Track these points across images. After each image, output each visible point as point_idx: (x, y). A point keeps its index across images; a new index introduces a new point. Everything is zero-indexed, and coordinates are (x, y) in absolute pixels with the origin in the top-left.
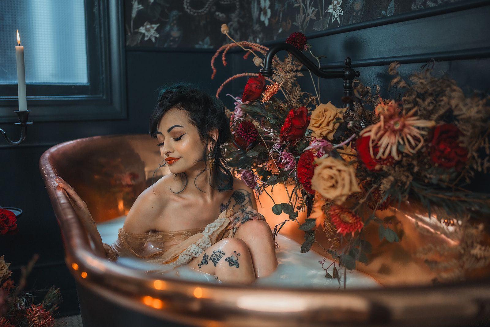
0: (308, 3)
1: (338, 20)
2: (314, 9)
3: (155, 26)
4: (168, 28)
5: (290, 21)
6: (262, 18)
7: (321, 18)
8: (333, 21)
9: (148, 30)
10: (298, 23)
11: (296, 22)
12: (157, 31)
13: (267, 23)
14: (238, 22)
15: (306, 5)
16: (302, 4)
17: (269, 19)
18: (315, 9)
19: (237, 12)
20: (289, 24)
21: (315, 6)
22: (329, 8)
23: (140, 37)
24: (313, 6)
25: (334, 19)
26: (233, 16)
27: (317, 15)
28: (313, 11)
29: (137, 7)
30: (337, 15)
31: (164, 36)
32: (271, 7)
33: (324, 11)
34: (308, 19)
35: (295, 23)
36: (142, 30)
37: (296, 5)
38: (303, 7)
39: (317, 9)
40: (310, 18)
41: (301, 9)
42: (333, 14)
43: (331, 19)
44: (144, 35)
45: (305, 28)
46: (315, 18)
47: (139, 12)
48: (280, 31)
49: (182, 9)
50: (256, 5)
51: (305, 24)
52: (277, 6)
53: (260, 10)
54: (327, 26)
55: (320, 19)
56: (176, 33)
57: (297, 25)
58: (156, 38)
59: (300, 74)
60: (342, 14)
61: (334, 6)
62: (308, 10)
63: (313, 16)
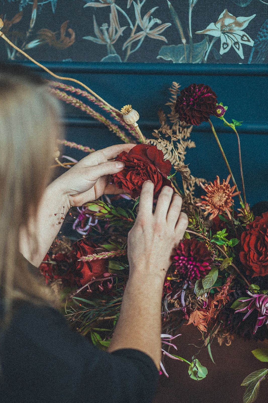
0: (138, 8)
1: (240, 53)
2: (158, 21)
5: (70, 30)
7: (184, 41)
8: (222, 52)
10: (104, 40)
11: (95, 36)
15: (129, 11)
16: (114, 7)
18: (164, 22)
20: (68, 35)
21: (163, 17)
22: (208, 28)
24: (155, 15)
25: (224, 49)
27: (171, 34)
28: (156, 25)
30: (236, 43)
33: (194, 31)
35: (90, 38)
38: (118, 10)
39: (169, 24)
40: (146, 37)
41: (113, 16)
42: (223, 40)
43: (216, 47)
45: (129, 53)
46: (163, 38)
48: (33, 44)
51: (127, 44)
54: (206, 59)
55: (182, 43)
57: (100, 42)
60: (251, 43)
61: (223, 26)
62: (138, 21)
63: (156, 35)
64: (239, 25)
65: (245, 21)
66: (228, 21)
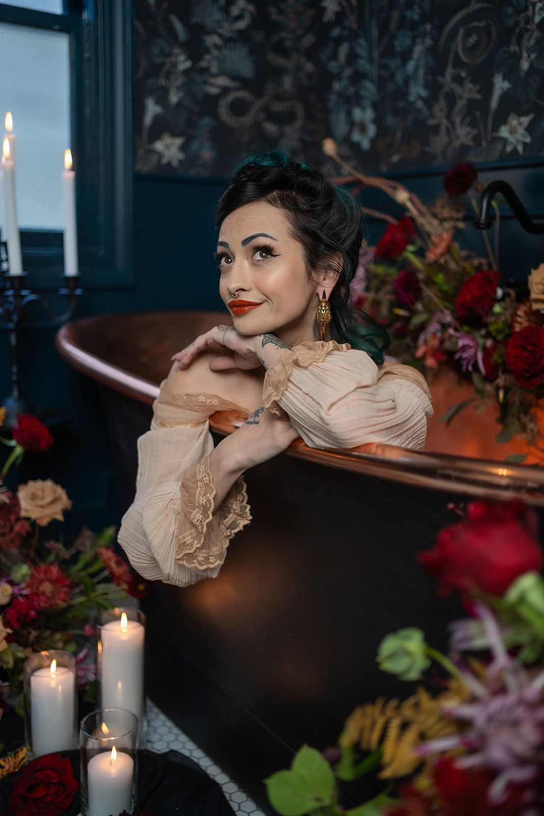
0: (458, 120)
1: (520, 149)
2: (468, 129)
3: (178, 141)
4: (195, 145)
5: (417, 144)
6: (356, 137)
7: (485, 144)
8: (509, 149)
9: (167, 147)
10: (436, 149)
11: (431, 147)
12: (183, 148)
13: (366, 145)
14: (301, 140)
15: (453, 124)
16: (445, 122)
17: (373, 141)
18: (473, 130)
19: (298, 124)
20: (416, 149)
21: (473, 124)
22: (501, 130)
23: (154, 159)
24: (469, 125)
25: (510, 147)
26: (288, 129)
27: (477, 139)
28: (469, 133)
29: (152, 109)
30: (518, 141)
31: (191, 159)
32: (377, 121)
33: (491, 134)
34: (457, 143)
35: (428, 149)
36: (159, 146)
37: (432, 122)
38: (446, 125)
39: (475, 132)
40: (462, 143)
41: (443, 130)
42: (509, 140)
43: (505, 146)
44: (160, 155)
45: (450, 158)
46: (471, 143)
47: (156, 118)
48: (396, 158)
49: (216, 116)
50: (342, 116)
51: (450, 150)
52: (390, 120)
53: (352, 124)
54: (496, 157)
55: (483, 145)
56: (208, 154)
57: (433, 151)
58: (180, 161)
59: (461, 225)
60: (529, 140)
61: (511, 127)
62: (457, 131)
63: (468, 141)
64: (521, 124)
65: (525, 120)
66: (514, 123)
